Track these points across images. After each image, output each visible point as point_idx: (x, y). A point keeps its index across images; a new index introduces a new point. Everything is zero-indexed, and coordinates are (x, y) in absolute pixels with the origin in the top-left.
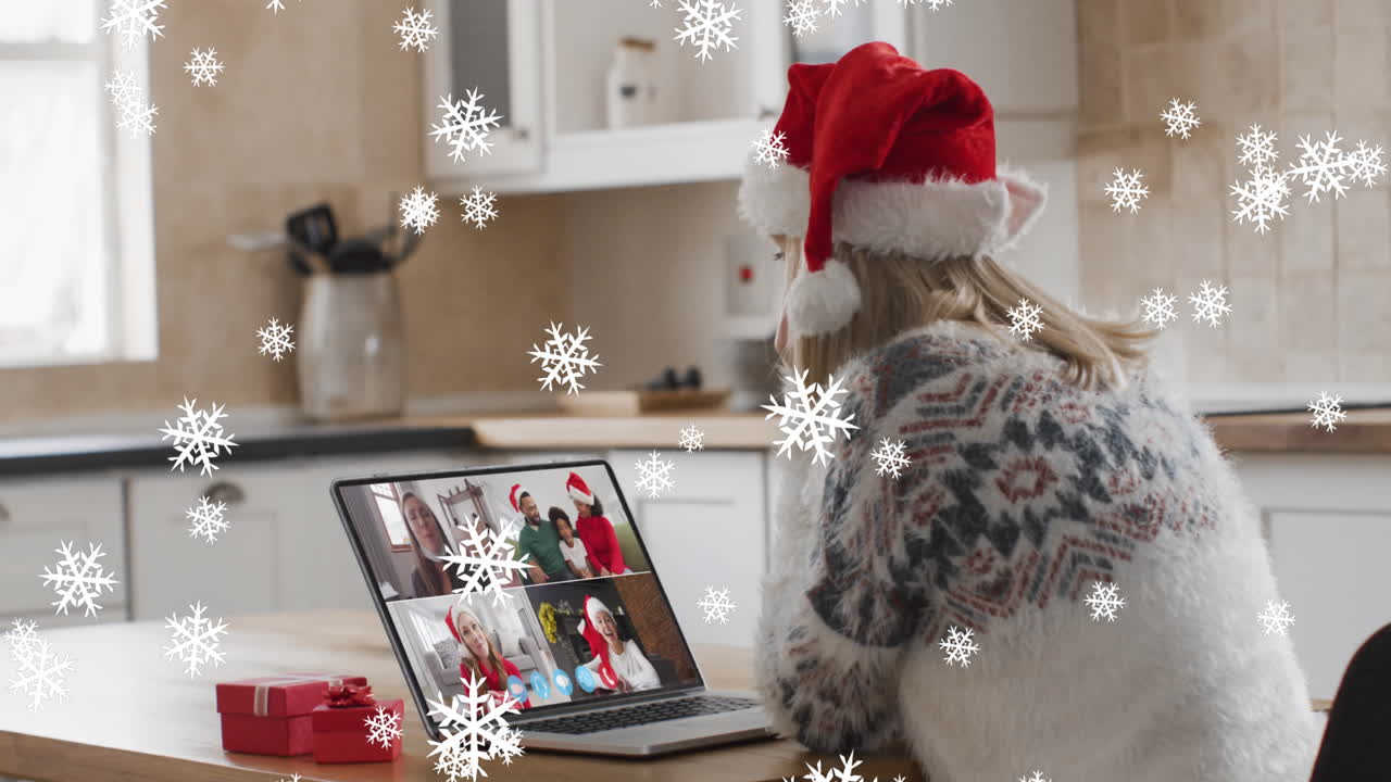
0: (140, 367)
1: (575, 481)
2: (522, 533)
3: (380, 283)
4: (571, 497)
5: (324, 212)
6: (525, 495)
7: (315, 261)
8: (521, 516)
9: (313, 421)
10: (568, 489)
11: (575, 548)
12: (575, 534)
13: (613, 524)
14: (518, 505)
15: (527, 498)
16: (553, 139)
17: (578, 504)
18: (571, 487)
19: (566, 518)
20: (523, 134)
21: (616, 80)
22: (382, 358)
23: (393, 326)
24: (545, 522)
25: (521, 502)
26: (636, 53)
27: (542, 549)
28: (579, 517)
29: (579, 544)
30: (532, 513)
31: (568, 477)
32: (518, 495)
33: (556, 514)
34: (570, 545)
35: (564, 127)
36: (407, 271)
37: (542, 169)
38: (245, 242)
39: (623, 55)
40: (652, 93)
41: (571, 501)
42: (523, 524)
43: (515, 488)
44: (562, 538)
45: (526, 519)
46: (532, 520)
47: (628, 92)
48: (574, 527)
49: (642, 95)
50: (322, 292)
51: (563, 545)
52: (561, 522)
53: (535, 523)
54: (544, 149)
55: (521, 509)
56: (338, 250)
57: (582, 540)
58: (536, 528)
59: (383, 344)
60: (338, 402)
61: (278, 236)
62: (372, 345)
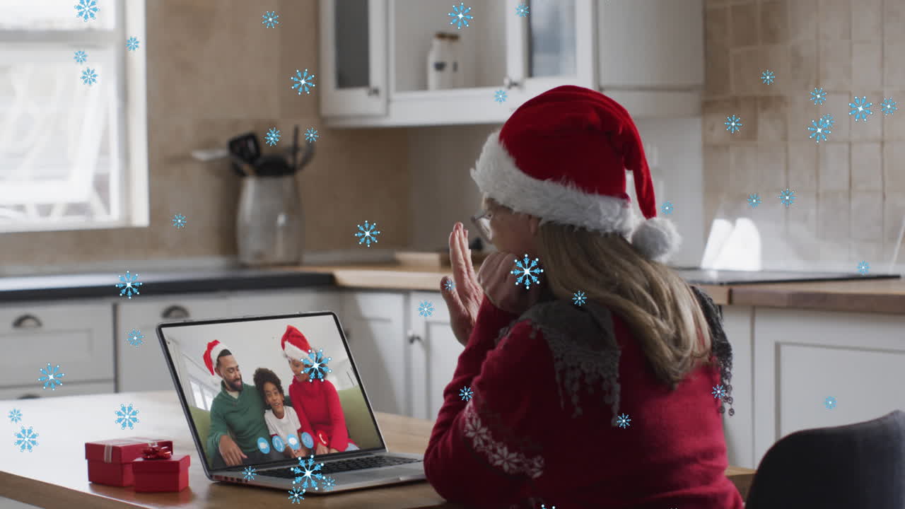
0: (139, 231)
1: (293, 337)
2: (216, 402)
3: (286, 182)
4: (287, 356)
5: (252, 137)
6: (225, 353)
7: (246, 167)
8: (217, 379)
9: (244, 266)
10: (283, 346)
11: (284, 420)
12: (287, 402)
13: (338, 388)
14: (214, 366)
15: (228, 357)
16: (395, 96)
17: (295, 364)
18: (287, 343)
19: (277, 382)
20: (376, 92)
21: (433, 59)
22: (287, 229)
23: (294, 208)
24: (247, 386)
25: (219, 363)
26: (446, 43)
27: (240, 421)
28: (295, 381)
29: (291, 414)
30: (233, 375)
31: (284, 331)
32: (215, 354)
33: (264, 377)
34: (279, 415)
35: (401, 88)
36: (303, 175)
37: (387, 114)
38: (202, 156)
39: (437, 43)
40: (455, 67)
41: (286, 361)
42: (219, 389)
43: (211, 346)
44: (269, 407)
45: (223, 383)
46: (231, 384)
47: (440, 66)
48: (286, 393)
49: (449, 68)
50: (251, 188)
51: (269, 416)
52: (270, 387)
53: (234, 388)
54: (388, 101)
55: (218, 370)
56: (260, 161)
57: (294, 408)
58: (235, 395)
59: (289, 220)
60: (259, 255)
61: (222, 153)
62: (281, 220)
